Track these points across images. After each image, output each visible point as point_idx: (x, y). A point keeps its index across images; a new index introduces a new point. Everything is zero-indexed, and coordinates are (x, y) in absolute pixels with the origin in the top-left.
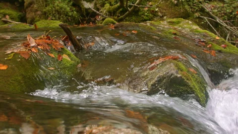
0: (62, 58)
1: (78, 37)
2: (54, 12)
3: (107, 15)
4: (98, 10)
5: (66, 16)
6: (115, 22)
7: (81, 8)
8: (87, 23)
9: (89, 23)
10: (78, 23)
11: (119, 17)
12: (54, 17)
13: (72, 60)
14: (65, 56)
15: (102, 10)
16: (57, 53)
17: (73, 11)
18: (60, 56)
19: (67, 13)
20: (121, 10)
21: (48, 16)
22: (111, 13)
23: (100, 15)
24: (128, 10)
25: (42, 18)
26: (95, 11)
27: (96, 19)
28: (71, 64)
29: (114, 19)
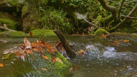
0: (55, 61)
1: (70, 44)
2: (49, 22)
3: (99, 26)
4: (90, 21)
5: (60, 26)
6: (107, 32)
7: (74, 20)
8: (79, 33)
9: (81, 33)
10: (72, 33)
11: (110, 28)
12: (49, 26)
13: (64, 63)
14: (58, 60)
15: (94, 21)
16: (50, 56)
17: (66, 22)
18: (53, 59)
19: (61, 23)
20: (113, 21)
21: (43, 26)
22: (103, 24)
23: (93, 26)
24: (120, 21)
25: (37, 27)
26: (88, 22)
27: (88, 30)
28: (64, 67)
29: (106, 29)
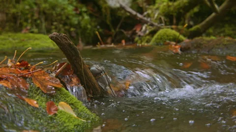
0: (57, 110)
1: (93, 68)
2: (36, 16)
3: (161, 23)
4: (141, 10)
5: (65, 24)
6: (182, 37)
7: (99, 8)
8: (113, 41)
9: (119, 42)
10: (95, 41)
11: (190, 26)
12: (37, 26)
13: (79, 115)
14: (63, 107)
15: (149, 12)
16: (44, 99)
17: (80, 14)
18: (52, 105)
19: (67, 18)
20: (196, 9)
21: (21, 25)
22: (173, 18)
23: (146, 22)
24: (214, 10)
25: (7, 28)
26: (134, 13)
27: (134, 33)
28: (77, 125)
29: (179, 30)
